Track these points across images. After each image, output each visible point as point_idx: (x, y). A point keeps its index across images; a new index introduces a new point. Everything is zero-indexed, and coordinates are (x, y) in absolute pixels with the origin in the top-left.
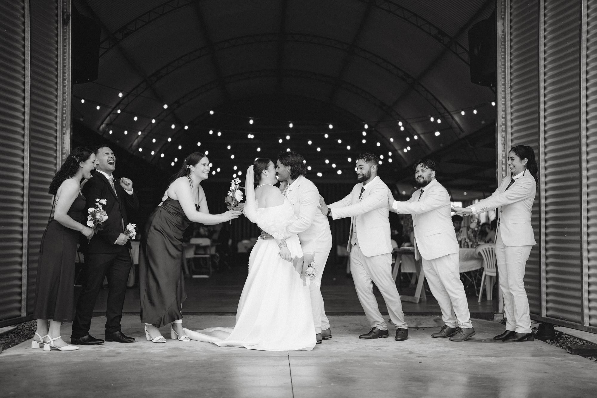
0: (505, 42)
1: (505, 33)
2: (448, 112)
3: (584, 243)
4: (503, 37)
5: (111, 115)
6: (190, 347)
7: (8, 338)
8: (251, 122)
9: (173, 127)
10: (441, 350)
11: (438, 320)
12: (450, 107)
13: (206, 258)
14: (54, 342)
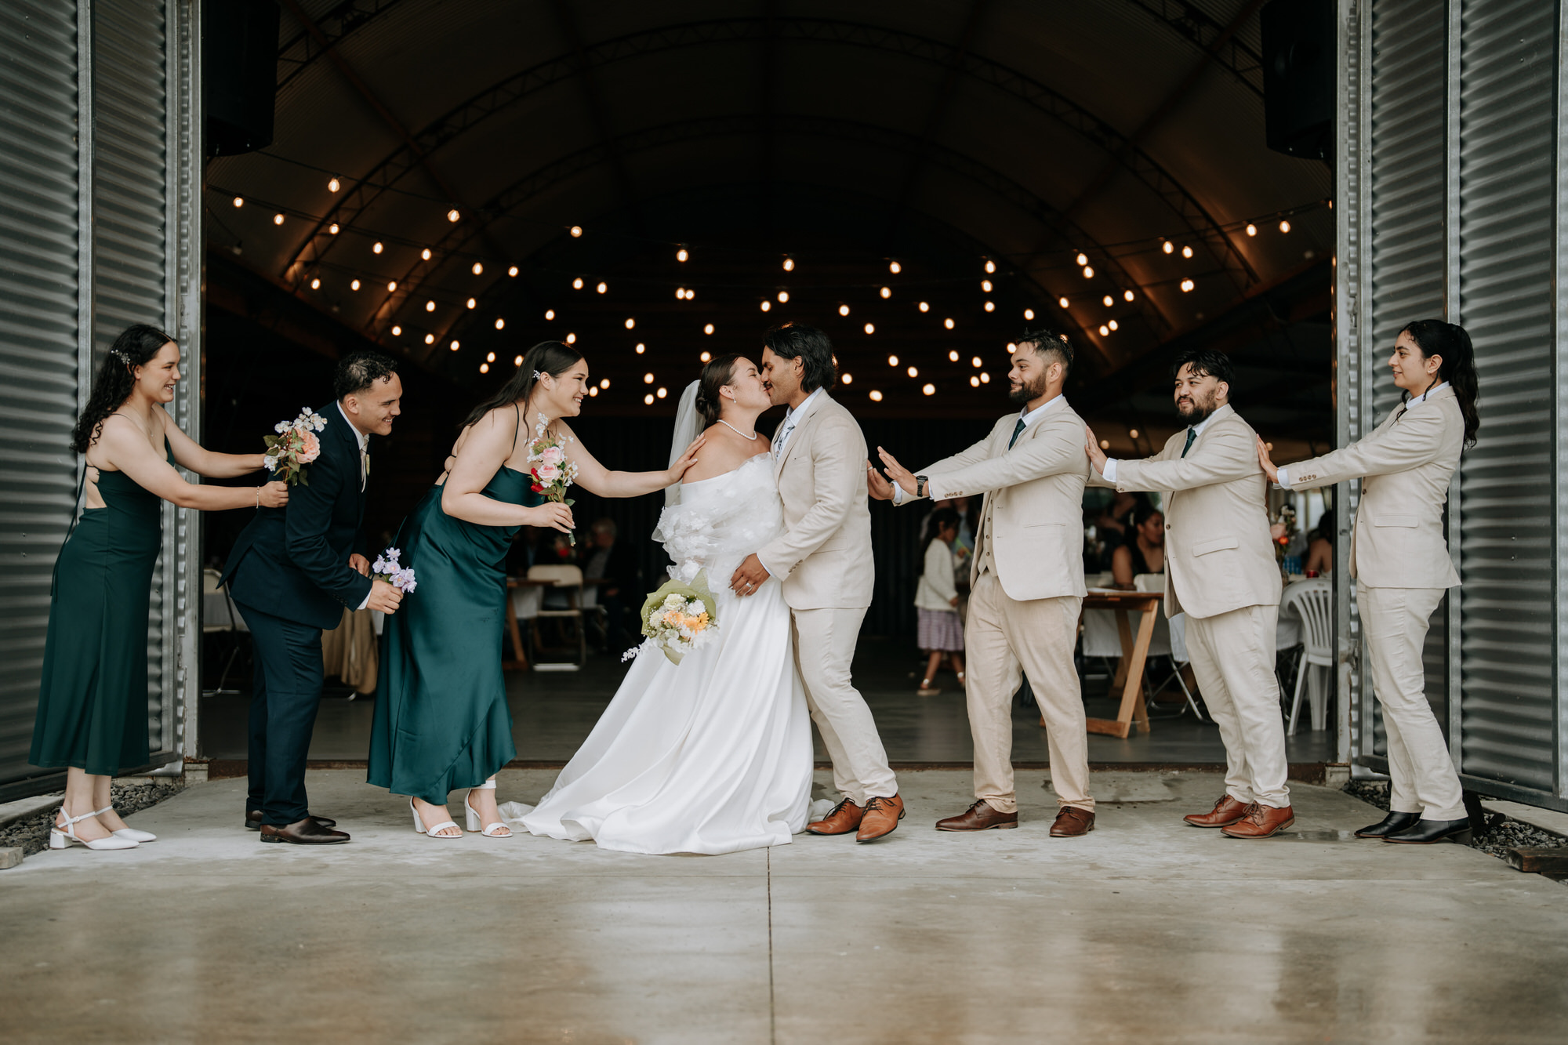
0: (1358, 38)
1: (1357, 16)
2: (1218, 228)
3: (1560, 577)
4: (1353, 24)
5: (317, 239)
6: (511, 851)
7: (40, 826)
8: (682, 256)
9: (478, 269)
10: (1175, 861)
11: (1175, 784)
12: (1221, 214)
13: (570, 619)
14: (76, 825)
